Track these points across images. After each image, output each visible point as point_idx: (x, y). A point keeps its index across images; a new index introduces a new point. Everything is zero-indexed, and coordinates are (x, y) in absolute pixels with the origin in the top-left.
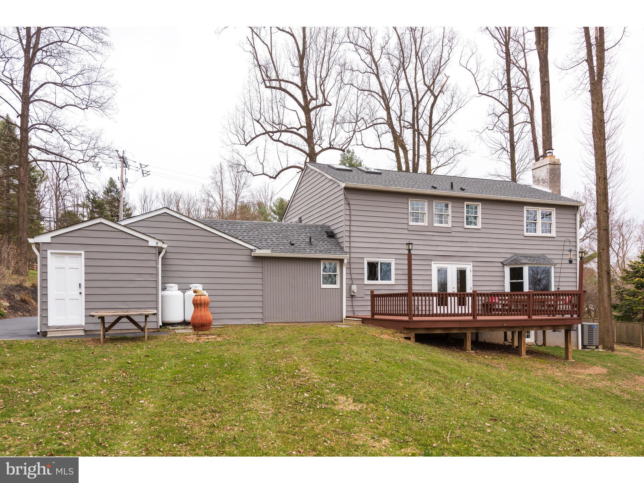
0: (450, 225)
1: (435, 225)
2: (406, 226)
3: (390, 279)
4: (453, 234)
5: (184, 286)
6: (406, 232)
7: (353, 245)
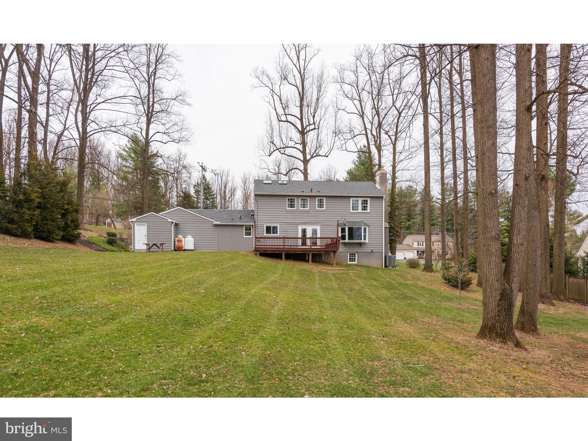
0: (308, 209)
1: (300, 209)
2: (285, 210)
3: (277, 234)
4: (310, 213)
5: (185, 236)
6: (286, 212)
7: (259, 219)
